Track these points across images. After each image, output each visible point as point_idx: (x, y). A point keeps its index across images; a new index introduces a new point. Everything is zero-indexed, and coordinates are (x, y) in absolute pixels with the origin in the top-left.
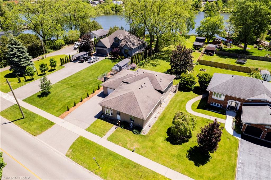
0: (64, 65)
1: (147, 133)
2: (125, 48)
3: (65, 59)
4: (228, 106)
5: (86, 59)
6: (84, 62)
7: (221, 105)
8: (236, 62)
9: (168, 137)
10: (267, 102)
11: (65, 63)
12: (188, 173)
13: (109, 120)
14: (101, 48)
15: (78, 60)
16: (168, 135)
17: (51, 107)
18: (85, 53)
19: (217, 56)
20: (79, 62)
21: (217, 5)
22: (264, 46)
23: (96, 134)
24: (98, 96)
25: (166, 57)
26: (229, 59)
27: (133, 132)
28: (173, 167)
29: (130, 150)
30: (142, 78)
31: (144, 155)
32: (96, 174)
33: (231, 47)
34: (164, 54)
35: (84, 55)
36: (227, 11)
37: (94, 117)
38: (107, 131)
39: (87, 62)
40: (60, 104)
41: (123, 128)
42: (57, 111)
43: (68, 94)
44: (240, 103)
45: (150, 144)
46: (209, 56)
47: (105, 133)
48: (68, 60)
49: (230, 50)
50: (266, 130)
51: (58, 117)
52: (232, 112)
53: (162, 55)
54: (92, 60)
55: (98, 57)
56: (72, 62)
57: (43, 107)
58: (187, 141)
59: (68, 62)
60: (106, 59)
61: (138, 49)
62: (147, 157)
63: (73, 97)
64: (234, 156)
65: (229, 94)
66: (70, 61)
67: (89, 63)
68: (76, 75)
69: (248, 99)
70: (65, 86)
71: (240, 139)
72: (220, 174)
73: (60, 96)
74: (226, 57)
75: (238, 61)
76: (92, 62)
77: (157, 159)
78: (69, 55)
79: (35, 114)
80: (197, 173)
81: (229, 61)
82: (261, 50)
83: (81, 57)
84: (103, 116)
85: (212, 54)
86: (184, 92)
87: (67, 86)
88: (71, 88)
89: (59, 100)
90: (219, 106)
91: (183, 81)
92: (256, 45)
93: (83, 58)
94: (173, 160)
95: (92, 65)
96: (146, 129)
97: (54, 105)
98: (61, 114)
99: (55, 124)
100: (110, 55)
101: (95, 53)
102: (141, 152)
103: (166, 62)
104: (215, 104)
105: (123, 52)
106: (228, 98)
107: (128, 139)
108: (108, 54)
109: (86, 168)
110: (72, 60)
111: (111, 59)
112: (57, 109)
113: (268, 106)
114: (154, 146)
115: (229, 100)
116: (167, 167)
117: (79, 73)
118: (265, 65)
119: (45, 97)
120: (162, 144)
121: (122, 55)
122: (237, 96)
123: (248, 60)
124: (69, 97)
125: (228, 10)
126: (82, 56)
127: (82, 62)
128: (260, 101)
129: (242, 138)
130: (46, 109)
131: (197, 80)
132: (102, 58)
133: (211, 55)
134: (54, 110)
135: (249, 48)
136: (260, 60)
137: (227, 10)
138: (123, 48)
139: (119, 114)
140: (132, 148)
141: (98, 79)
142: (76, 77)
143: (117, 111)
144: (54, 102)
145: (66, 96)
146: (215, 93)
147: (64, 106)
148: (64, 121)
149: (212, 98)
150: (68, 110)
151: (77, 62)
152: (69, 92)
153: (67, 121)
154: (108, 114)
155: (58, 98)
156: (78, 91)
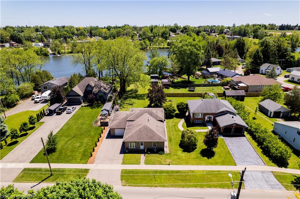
0: (41, 121)
1: (168, 152)
3: (40, 114)
4: (206, 120)
5: (64, 109)
6: (62, 113)
7: (201, 121)
8: (188, 91)
9: (183, 150)
10: (227, 111)
11: (41, 118)
12: (209, 164)
14: (73, 97)
16: (182, 149)
17: (70, 158)
19: (172, 88)
20: (56, 115)
22: (198, 76)
23: (133, 164)
24: (106, 138)
26: (181, 89)
27: (159, 154)
28: (199, 164)
29: (167, 165)
31: (178, 164)
32: (155, 187)
33: (177, 79)
35: (59, 106)
36: (154, 48)
37: (120, 154)
38: (140, 160)
39: (65, 112)
40: (77, 154)
41: (150, 153)
42: (81, 160)
43: (77, 144)
44: (213, 116)
45: (176, 157)
46: (167, 89)
47: (139, 161)
48: (42, 114)
49: (178, 82)
50: (234, 127)
51: (86, 163)
52: (210, 124)
54: (71, 110)
56: (47, 115)
57: (62, 161)
58: (196, 148)
59: (43, 117)
60: (82, 106)
62: (180, 165)
63: (84, 145)
64: (226, 147)
65: (205, 112)
67: (67, 113)
68: (66, 127)
69: (217, 112)
71: (222, 137)
72: (225, 158)
73: (70, 148)
74: (179, 88)
75: (190, 89)
77: (187, 163)
78: (43, 109)
80: (214, 162)
81: (183, 90)
82: (198, 79)
83: (56, 109)
84: (127, 151)
85: (168, 87)
86: (170, 119)
87: (68, 138)
88: (73, 139)
89: (72, 151)
90: (200, 122)
92: (193, 75)
93: (59, 110)
94: (196, 161)
96: (166, 150)
97: (72, 157)
98: (87, 161)
99: (90, 170)
100: (84, 102)
102: (174, 163)
104: (197, 121)
106: (205, 115)
107: (159, 159)
108: (82, 102)
109: (145, 186)
111: (88, 106)
112: (79, 158)
113: (228, 114)
114: (179, 157)
115: (206, 116)
116: (196, 165)
117: (67, 124)
118: (207, 89)
120: (182, 155)
122: (210, 112)
123: (196, 88)
124: (80, 146)
127: (59, 114)
128: (223, 112)
129: (223, 136)
130: (67, 162)
132: (78, 107)
134: (76, 160)
136: (202, 86)
139: (142, 145)
140: (167, 163)
141: (93, 125)
142: (68, 128)
143: (140, 143)
144: (69, 154)
145: (76, 146)
146: (196, 114)
147: (83, 154)
148: (96, 165)
149: (195, 118)
150: (92, 155)
151: (53, 114)
152: (75, 142)
153: (98, 164)
154: (132, 148)
155: (70, 150)
156: (84, 140)
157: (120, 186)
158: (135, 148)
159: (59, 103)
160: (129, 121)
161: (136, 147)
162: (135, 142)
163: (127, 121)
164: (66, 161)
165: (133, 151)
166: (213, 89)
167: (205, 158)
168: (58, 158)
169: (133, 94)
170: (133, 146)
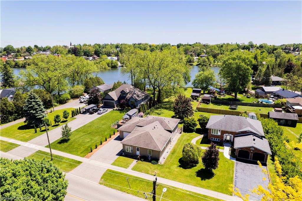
0: (74, 117)
1: (163, 163)
2: (131, 100)
3: (76, 111)
4: (224, 139)
5: (96, 111)
6: (94, 113)
7: (219, 140)
8: (229, 109)
9: (180, 164)
10: (251, 132)
11: (75, 115)
12: (199, 186)
14: (109, 101)
15: (88, 112)
16: (180, 163)
17: (74, 150)
18: (94, 105)
19: (212, 104)
20: (89, 114)
21: (208, 60)
23: (121, 166)
24: (115, 140)
25: (168, 107)
26: (223, 106)
27: (152, 163)
28: (187, 183)
29: (152, 175)
30: (153, 122)
31: (163, 177)
32: (128, 193)
33: (224, 96)
34: (166, 105)
35: (94, 107)
37: (116, 155)
38: (130, 164)
39: (97, 113)
40: (82, 148)
41: (143, 161)
42: (81, 153)
44: (233, 136)
45: (167, 170)
46: (206, 104)
48: (78, 112)
49: (223, 99)
50: (252, 151)
51: (83, 157)
52: (228, 144)
53: (164, 105)
54: (102, 111)
55: (106, 109)
56: (82, 114)
57: (67, 151)
58: (195, 166)
59: (78, 114)
60: (113, 110)
61: (143, 100)
62: (166, 178)
63: (92, 142)
64: (232, 172)
65: (223, 129)
66: (80, 113)
67: (98, 114)
68: (89, 124)
69: (237, 131)
70: (82, 134)
71: (235, 161)
72: (223, 184)
73: (80, 142)
74: (220, 104)
75: (231, 107)
76: (102, 114)
77: (174, 179)
78: (80, 108)
79: (62, 156)
80: (206, 185)
81: (223, 107)
82: (249, 98)
83: (90, 109)
84: (123, 154)
85: (208, 102)
86: (188, 133)
87: (84, 134)
88: (88, 135)
89: (80, 145)
90: (218, 141)
91: (187, 123)
93: (93, 110)
94: (187, 179)
95: (103, 116)
96: (162, 160)
97: (76, 149)
98: (86, 155)
99: (82, 163)
100: (117, 106)
101: (102, 105)
102: (161, 176)
103: (169, 111)
104: (214, 139)
105: (130, 103)
106: (223, 132)
107: (149, 168)
109: (119, 190)
111: (119, 110)
112: (81, 152)
113: (252, 135)
114: (170, 171)
115: (224, 135)
116: (183, 183)
117: (92, 122)
118: (253, 109)
119: (65, 143)
120: (176, 170)
121: (128, 106)
122: (229, 130)
123: (238, 106)
124: (88, 142)
125: (219, 64)
127: (91, 113)
128: (246, 132)
130: (70, 152)
131: (198, 123)
132: (110, 110)
133: (208, 104)
134: (78, 152)
135: (239, 96)
136: (249, 106)
137: (217, 64)
138: (129, 100)
139: (138, 150)
140: (153, 174)
141: (112, 127)
142: (90, 126)
143: (137, 148)
144: (76, 147)
145: (86, 141)
146: (213, 130)
147: (86, 149)
148: (90, 160)
149: (211, 134)
150: (92, 151)
151: (87, 113)
152: (87, 138)
153: (93, 159)
154: (128, 152)
155: (79, 143)
156: (95, 137)
157: (97, 183)
158: (131, 152)
162: (131, 146)
163: (137, 126)
164: (69, 151)
165: (129, 156)
166: (260, 110)
167: (199, 178)
168: (66, 147)
169: (168, 105)
170: (129, 150)
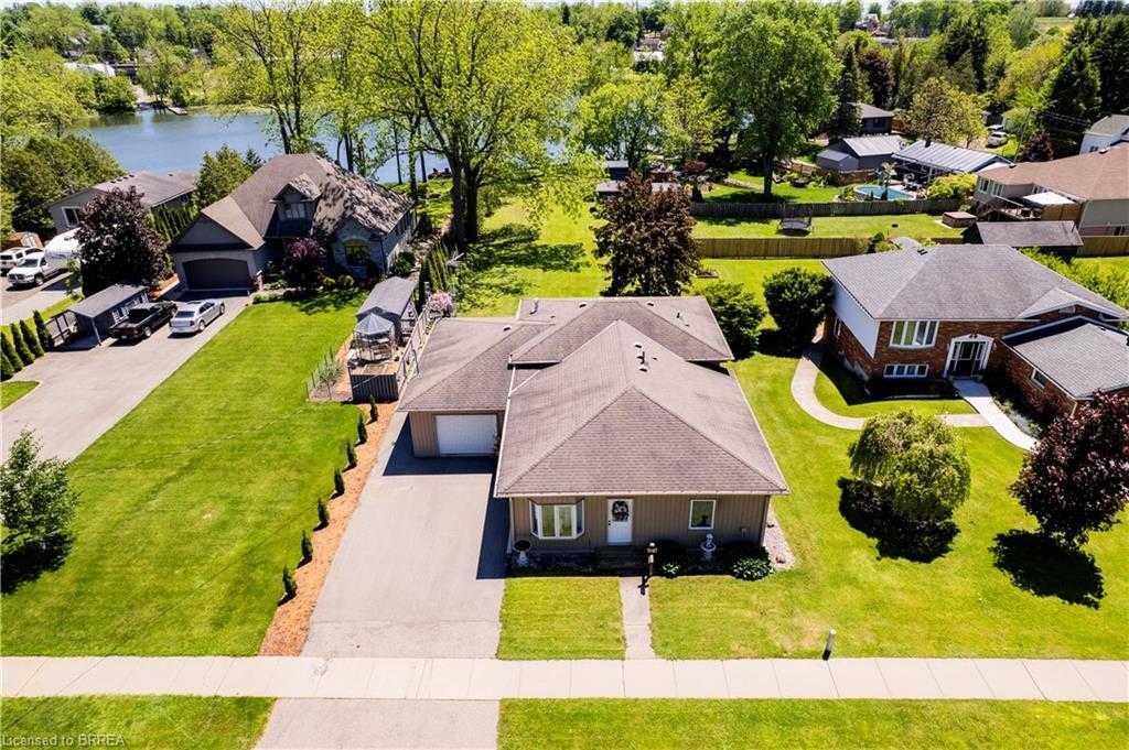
1: (789, 559)
2: (348, 237)
3: (17, 341)
4: (948, 363)
6: (145, 337)
7: (922, 370)
8: (779, 232)
11: (19, 360)
13: (573, 564)
15: (105, 335)
16: (870, 535)
17: (147, 613)
18: (128, 290)
20: (114, 345)
22: (802, 174)
23: (577, 653)
25: (524, 253)
27: (740, 576)
31: (882, 653)
33: (710, 189)
35: (130, 300)
37: (480, 577)
39: (166, 330)
40: (198, 582)
42: (218, 624)
43: (203, 512)
44: (989, 341)
48: (30, 341)
51: (252, 653)
54: (197, 317)
55: (218, 302)
56: (60, 349)
57: (84, 640)
58: (953, 530)
59: (38, 355)
60: (258, 301)
63: (250, 519)
65: (953, 314)
66: (46, 351)
67: (175, 336)
68: (156, 408)
69: (1021, 316)
70: (144, 481)
73: (160, 538)
75: (788, 225)
76: (199, 331)
78: (37, 315)
82: (802, 186)
84: (523, 557)
87: (157, 474)
89: (171, 561)
92: (776, 173)
93: (132, 320)
94: (996, 621)
95: (211, 343)
97: (161, 601)
98: (262, 634)
99: (276, 706)
101: (175, 281)
102: (859, 645)
104: (901, 370)
106: (950, 329)
107: (749, 614)
108: (260, 278)
110: (59, 342)
111: (288, 297)
112: (208, 613)
114: (870, 596)
115: (954, 341)
117: (166, 390)
119: (46, 577)
124: (223, 525)
126: (118, 308)
127: (128, 338)
128: (1055, 314)
130: (122, 642)
132: (235, 306)
134: (184, 623)
136: (837, 216)
139: (620, 516)
140: (807, 645)
141: (312, 398)
142: (167, 417)
143: (611, 503)
144: (142, 584)
145: (199, 527)
146: (901, 324)
147: (238, 582)
148: (319, 662)
150: (291, 593)
151: (97, 343)
152: (193, 498)
153: (336, 654)
154: (557, 536)
155: (153, 551)
156: (250, 482)
158: (574, 535)
159: (136, 283)
160: (519, 367)
161: (579, 529)
162: (579, 500)
163: (510, 367)
164: (112, 637)
165: (567, 559)
166: (895, 226)
168: (62, 609)
169: (515, 247)
170: (565, 526)
